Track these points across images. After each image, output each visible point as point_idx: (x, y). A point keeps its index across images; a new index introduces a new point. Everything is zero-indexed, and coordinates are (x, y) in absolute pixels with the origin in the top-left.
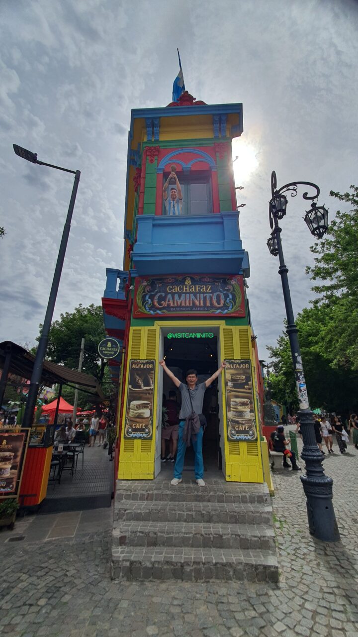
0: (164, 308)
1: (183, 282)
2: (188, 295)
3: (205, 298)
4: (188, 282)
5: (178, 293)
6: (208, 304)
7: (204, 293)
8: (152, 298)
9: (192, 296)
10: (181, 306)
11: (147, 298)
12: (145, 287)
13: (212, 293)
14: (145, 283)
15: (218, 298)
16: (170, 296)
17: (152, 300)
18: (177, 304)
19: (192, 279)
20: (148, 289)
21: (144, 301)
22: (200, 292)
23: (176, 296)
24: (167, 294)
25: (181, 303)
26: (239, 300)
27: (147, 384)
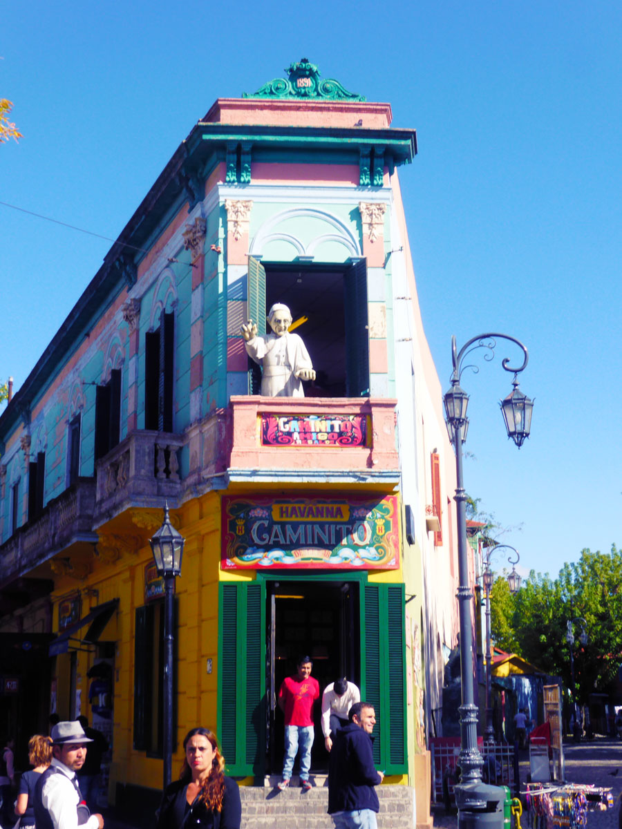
2: (309, 527)
9: (317, 529)
18: (291, 540)
25: (298, 539)
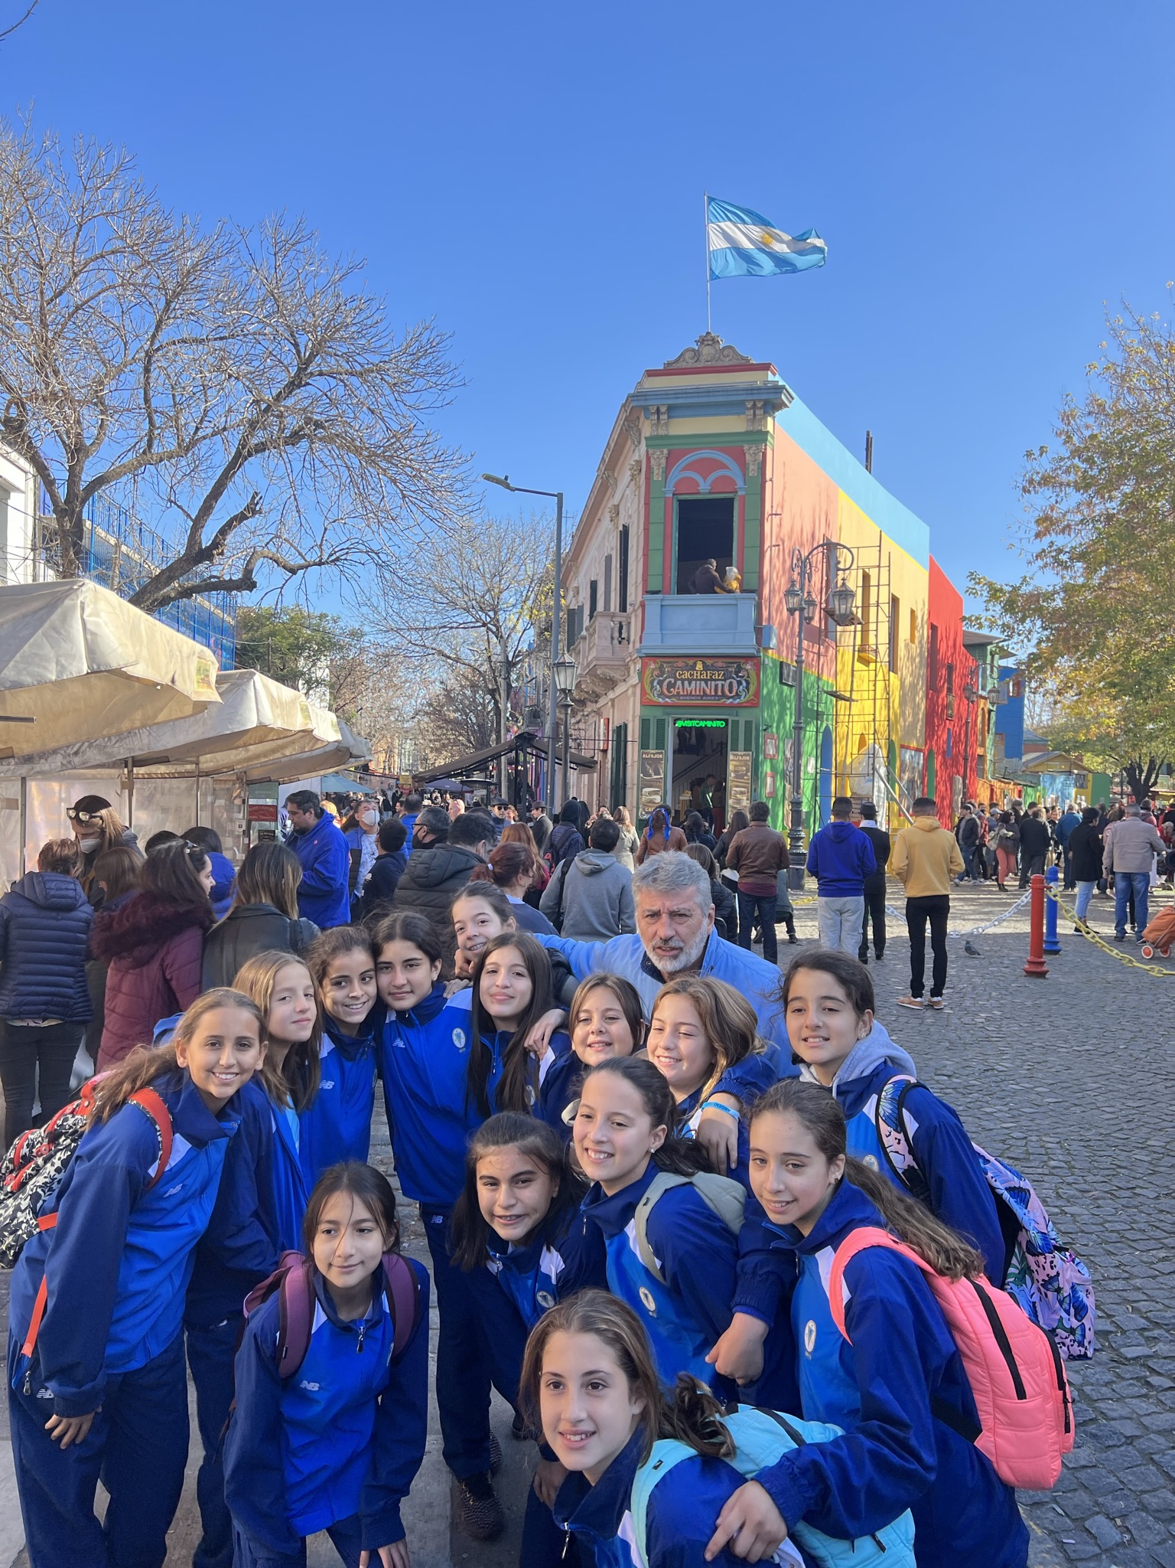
0: (673, 696)
1: (693, 668)
2: (698, 682)
3: (716, 686)
4: (699, 666)
5: (688, 679)
6: (720, 693)
7: (716, 680)
8: (660, 683)
9: (703, 683)
10: (691, 695)
11: (655, 683)
12: (653, 670)
13: (725, 680)
14: (653, 666)
15: (731, 684)
16: (679, 683)
17: (661, 687)
18: (687, 692)
19: (703, 663)
20: (656, 673)
21: (652, 687)
22: (712, 680)
23: (686, 683)
24: (676, 680)
25: (692, 691)
26: (752, 688)
27: (657, 773)
